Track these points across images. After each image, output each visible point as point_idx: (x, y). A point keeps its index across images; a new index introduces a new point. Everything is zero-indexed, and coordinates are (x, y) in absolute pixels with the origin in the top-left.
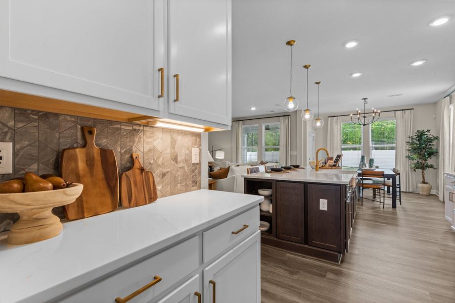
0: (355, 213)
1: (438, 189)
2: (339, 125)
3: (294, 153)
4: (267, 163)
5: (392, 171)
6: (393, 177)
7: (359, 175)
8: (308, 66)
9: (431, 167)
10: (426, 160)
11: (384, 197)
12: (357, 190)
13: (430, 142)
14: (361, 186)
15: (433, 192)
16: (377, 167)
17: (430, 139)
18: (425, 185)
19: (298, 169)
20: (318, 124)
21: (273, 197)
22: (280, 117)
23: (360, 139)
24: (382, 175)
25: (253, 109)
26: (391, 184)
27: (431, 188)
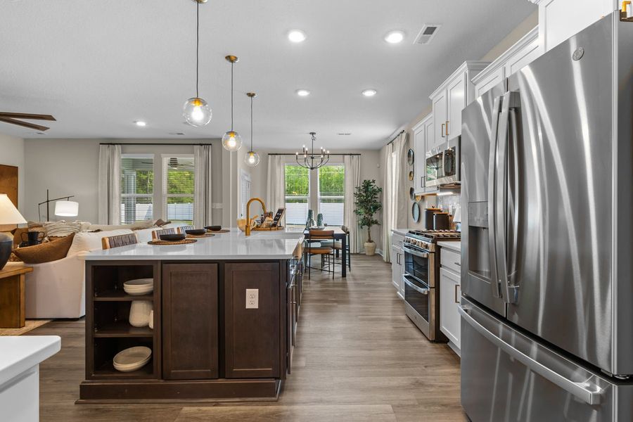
0: (301, 295)
1: (382, 249)
2: (282, 167)
3: (218, 206)
4: (170, 222)
5: (341, 229)
6: (342, 237)
7: (307, 236)
8: (233, 58)
9: (376, 222)
10: (372, 215)
11: (334, 263)
12: (303, 261)
13: (375, 194)
14: (308, 252)
15: (378, 251)
16: (326, 225)
17: (374, 190)
18: (371, 244)
19: (216, 234)
20: (252, 160)
21: (155, 295)
22: (195, 146)
23: (307, 189)
24: (332, 235)
25: (141, 124)
26: (341, 247)
27: (375, 247)
